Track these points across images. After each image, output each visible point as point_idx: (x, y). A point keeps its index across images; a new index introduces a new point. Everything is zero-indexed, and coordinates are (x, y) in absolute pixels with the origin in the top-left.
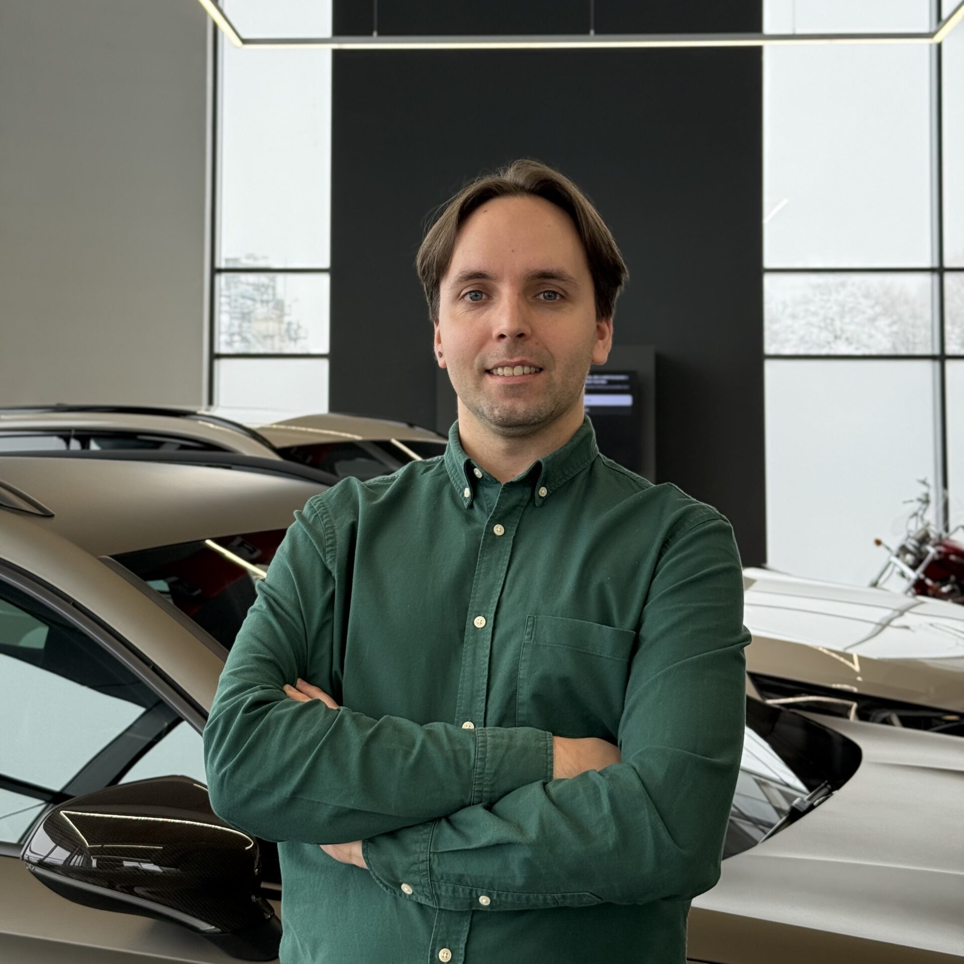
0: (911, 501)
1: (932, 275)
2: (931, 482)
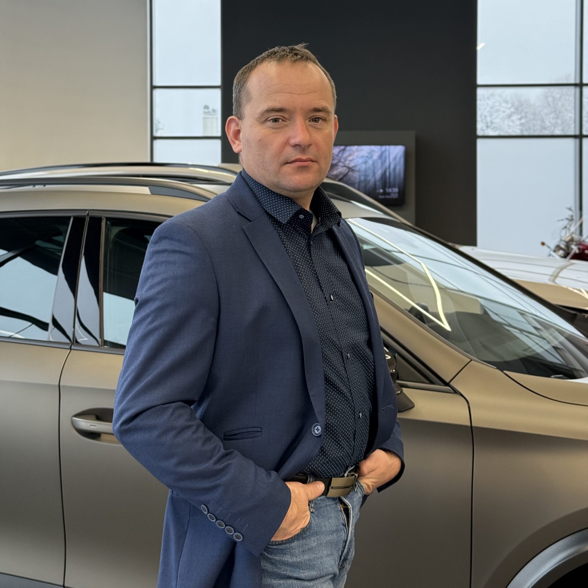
0: (562, 220)
1: (575, 88)
2: (573, 208)
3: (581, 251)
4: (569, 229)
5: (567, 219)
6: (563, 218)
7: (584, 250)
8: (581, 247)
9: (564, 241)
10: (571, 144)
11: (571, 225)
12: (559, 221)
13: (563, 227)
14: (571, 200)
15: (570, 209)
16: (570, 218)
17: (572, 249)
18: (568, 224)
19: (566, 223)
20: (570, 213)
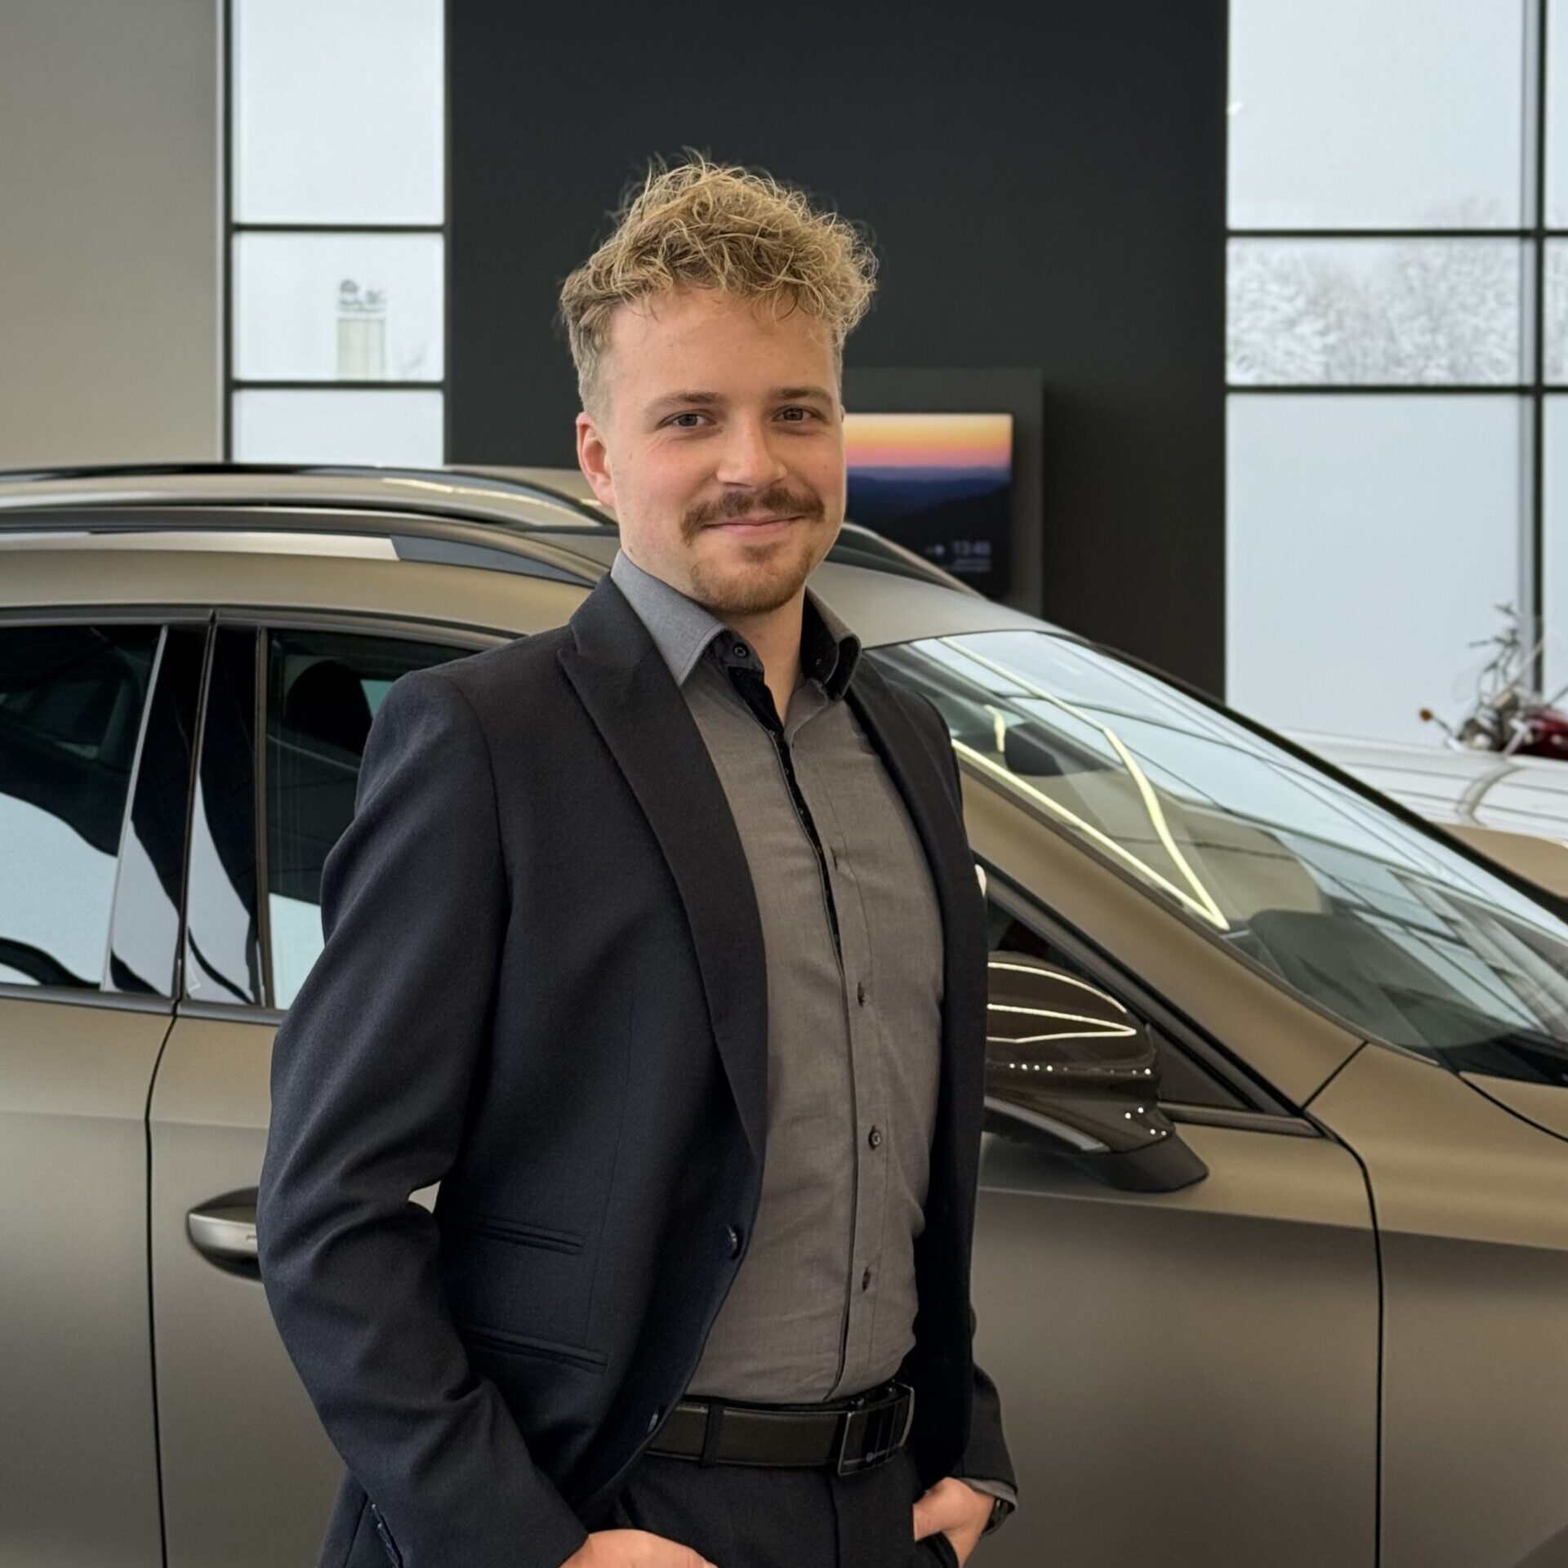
0: (1484, 643)
1: (1522, 244)
2: (1515, 608)
3: (1540, 737)
4: (1505, 673)
5: (1498, 640)
6: (1487, 637)
7: (1548, 734)
8: (1540, 725)
9: (1490, 707)
10: (1508, 412)
11: (1509, 659)
12: (1472, 645)
13: (1488, 662)
14: (1509, 585)
15: (1507, 610)
16: (1507, 637)
17: (1513, 732)
18: (1502, 655)
19: (1494, 651)
20: (1509, 622)
